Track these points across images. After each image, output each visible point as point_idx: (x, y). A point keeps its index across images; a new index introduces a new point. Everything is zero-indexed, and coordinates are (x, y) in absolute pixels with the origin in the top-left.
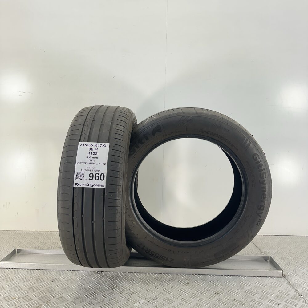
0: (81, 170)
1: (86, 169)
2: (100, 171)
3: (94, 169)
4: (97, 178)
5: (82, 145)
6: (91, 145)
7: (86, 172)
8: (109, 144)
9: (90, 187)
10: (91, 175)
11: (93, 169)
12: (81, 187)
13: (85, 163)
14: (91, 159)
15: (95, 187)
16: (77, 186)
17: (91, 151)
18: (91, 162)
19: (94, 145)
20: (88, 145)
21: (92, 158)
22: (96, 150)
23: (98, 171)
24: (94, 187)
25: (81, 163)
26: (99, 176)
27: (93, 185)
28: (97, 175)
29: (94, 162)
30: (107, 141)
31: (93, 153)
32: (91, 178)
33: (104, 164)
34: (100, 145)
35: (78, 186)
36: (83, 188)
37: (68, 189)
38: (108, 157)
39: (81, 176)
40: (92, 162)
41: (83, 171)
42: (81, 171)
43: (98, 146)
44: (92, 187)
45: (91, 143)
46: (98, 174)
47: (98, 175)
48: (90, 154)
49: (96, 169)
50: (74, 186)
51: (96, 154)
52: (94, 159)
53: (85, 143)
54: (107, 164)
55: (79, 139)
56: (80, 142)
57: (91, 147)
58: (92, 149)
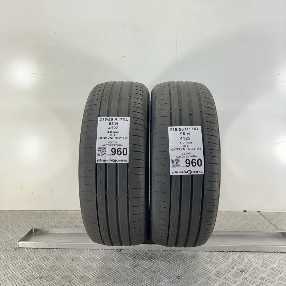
0: (103, 145)
1: (108, 144)
2: (122, 145)
3: (116, 144)
4: (119, 153)
5: (102, 120)
6: (111, 119)
7: (107, 147)
8: (129, 117)
9: (113, 162)
10: (113, 150)
11: (115, 144)
12: (104, 162)
13: (106, 138)
14: (112, 133)
15: (118, 162)
16: (99, 162)
17: (111, 126)
18: (112, 137)
19: (114, 119)
20: (108, 120)
22: (117, 124)
23: (120, 145)
24: (116, 162)
25: (102, 138)
26: (122, 151)
27: (116, 160)
28: (119, 150)
29: (115, 136)
30: (127, 115)
31: (113, 128)
32: (113, 153)
33: (126, 138)
34: (120, 119)
35: (101, 162)
36: (106, 164)
37: (90, 165)
38: (129, 131)
39: (103, 151)
40: (114, 136)
41: (104, 147)
42: (103, 147)
43: (118, 120)
44: (115, 162)
45: (110, 118)
46: (121, 149)
48: (111, 128)
49: (118, 144)
50: (97, 162)
51: (117, 129)
52: (115, 133)
53: (104, 118)
54: (128, 138)
55: (98, 113)
56: (99, 116)
57: (111, 122)
58: (113, 123)
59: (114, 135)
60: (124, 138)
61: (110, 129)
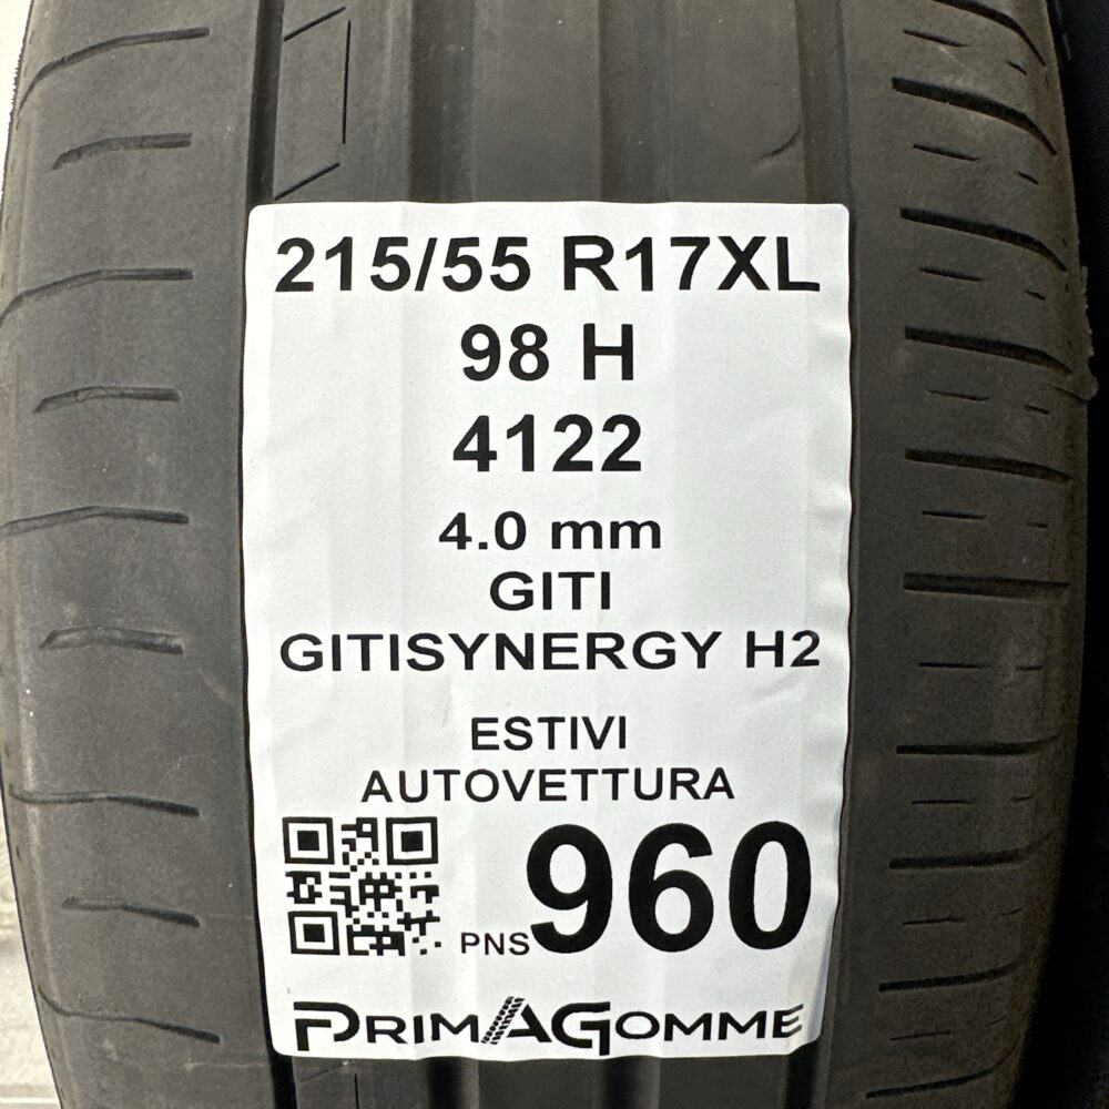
0: (376, 786)
1: (468, 760)
2: (721, 783)
3: (610, 755)
4: (673, 911)
5: (323, 271)
6: (484, 254)
7: (457, 818)
8: (838, 215)
9: (555, 1051)
10: (568, 869)
11: (586, 756)
12: (410, 1051)
13: (424, 652)
14: (536, 557)
15: (657, 1048)
16: (322, 1045)
17: (504, 398)
18: (535, 621)
19: (545, 259)
20: (438, 268)
21: (538, 534)
22: (608, 366)
23: (682, 780)
25: (351, 651)
26: (715, 873)
27: (612, 1016)
28: (672, 858)
29: (590, 618)
30: (792, 159)
31: (550, 445)
32: (570, 922)
33: (792, 650)
34: (668, 262)
35: (358, 1048)
36: (444, 1071)
38: (843, 498)
39: (379, 889)
40: (561, 617)
41: (400, 809)
42: (378, 808)
43: (624, 270)
44: (593, 1054)
45: (485, 220)
46: (696, 843)
47: (697, 866)
48: (507, 449)
49: (649, 753)
50: (285, 1043)
51: (614, 463)
52: (588, 558)
54: (836, 648)
57: (502, 312)
59: (562, 589)
60: (765, 638)
61: (484, 458)
